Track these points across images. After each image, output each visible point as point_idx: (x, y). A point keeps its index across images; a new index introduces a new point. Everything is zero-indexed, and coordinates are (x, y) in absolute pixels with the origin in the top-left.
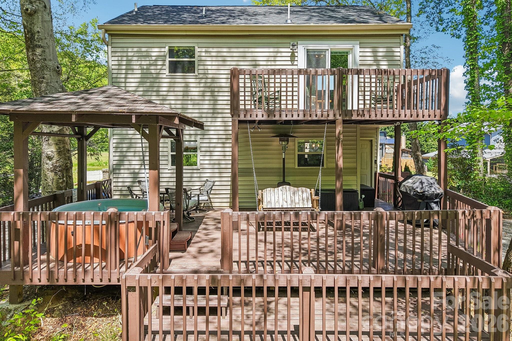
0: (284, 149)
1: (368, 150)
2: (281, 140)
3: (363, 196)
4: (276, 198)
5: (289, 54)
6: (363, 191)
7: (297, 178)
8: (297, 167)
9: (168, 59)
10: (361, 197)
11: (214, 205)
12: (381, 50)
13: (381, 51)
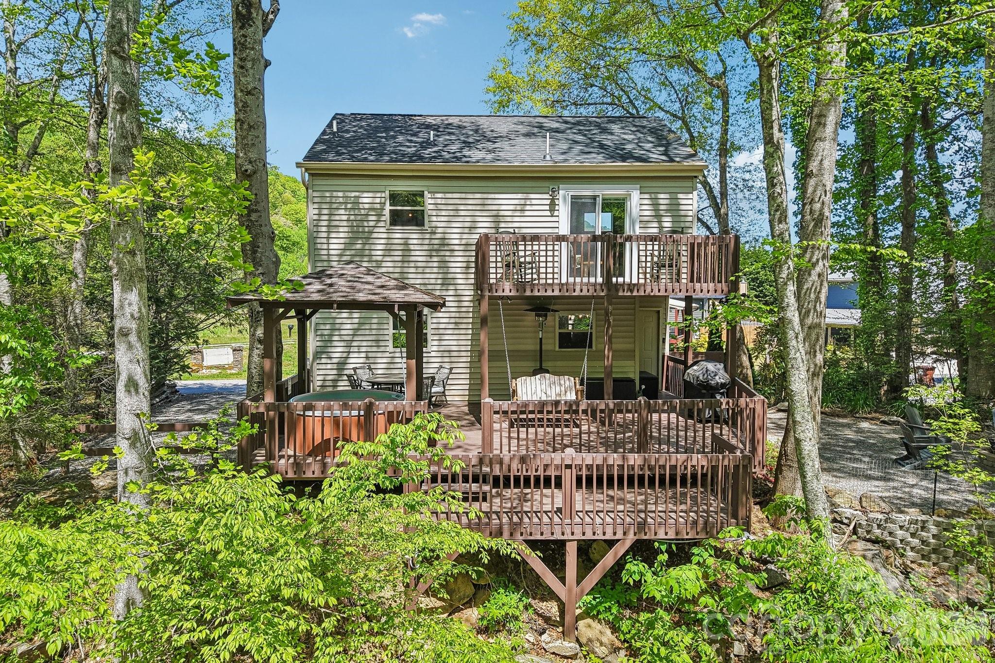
0: (541, 326)
1: (654, 324)
2: (537, 315)
3: (643, 387)
4: (534, 389)
5: (548, 202)
6: (643, 380)
7: (559, 363)
8: (557, 349)
9: (388, 207)
10: (640, 388)
11: (448, 398)
12: (662, 196)
13: (663, 199)
